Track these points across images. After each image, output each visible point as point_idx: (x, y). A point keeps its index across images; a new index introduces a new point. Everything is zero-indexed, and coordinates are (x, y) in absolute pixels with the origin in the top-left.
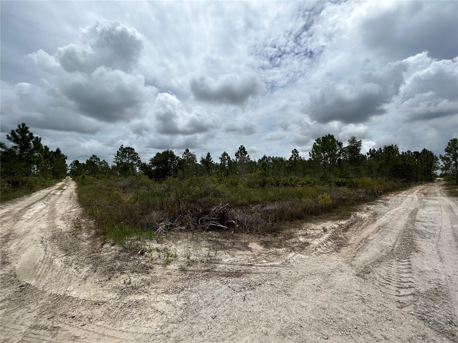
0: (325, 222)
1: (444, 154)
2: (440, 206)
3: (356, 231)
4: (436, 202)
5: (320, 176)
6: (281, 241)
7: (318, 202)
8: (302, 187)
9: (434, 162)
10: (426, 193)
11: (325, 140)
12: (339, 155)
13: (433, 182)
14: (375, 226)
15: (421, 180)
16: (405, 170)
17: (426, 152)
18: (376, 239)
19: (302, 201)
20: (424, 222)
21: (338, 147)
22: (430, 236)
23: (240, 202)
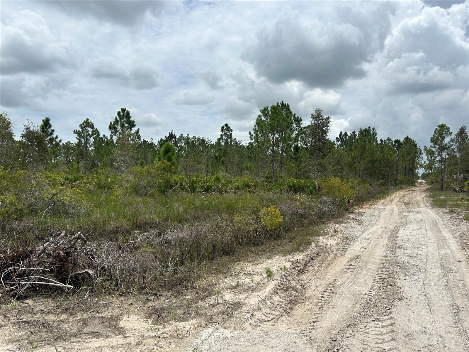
0: (270, 258)
1: (429, 145)
2: (425, 222)
3: (317, 272)
4: (419, 216)
5: (266, 174)
6: (189, 303)
7: (260, 221)
8: (235, 193)
9: (417, 156)
10: (407, 202)
11: (275, 111)
12: (296, 140)
13: (414, 186)
14: (344, 260)
15: (402, 183)
16: (384, 167)
17: (409, 141)
18: (346, 284)
19: (234, 219)
20: (407, 248)
21: (295, 126)
22: (415, 271)
23: (112, 225)
